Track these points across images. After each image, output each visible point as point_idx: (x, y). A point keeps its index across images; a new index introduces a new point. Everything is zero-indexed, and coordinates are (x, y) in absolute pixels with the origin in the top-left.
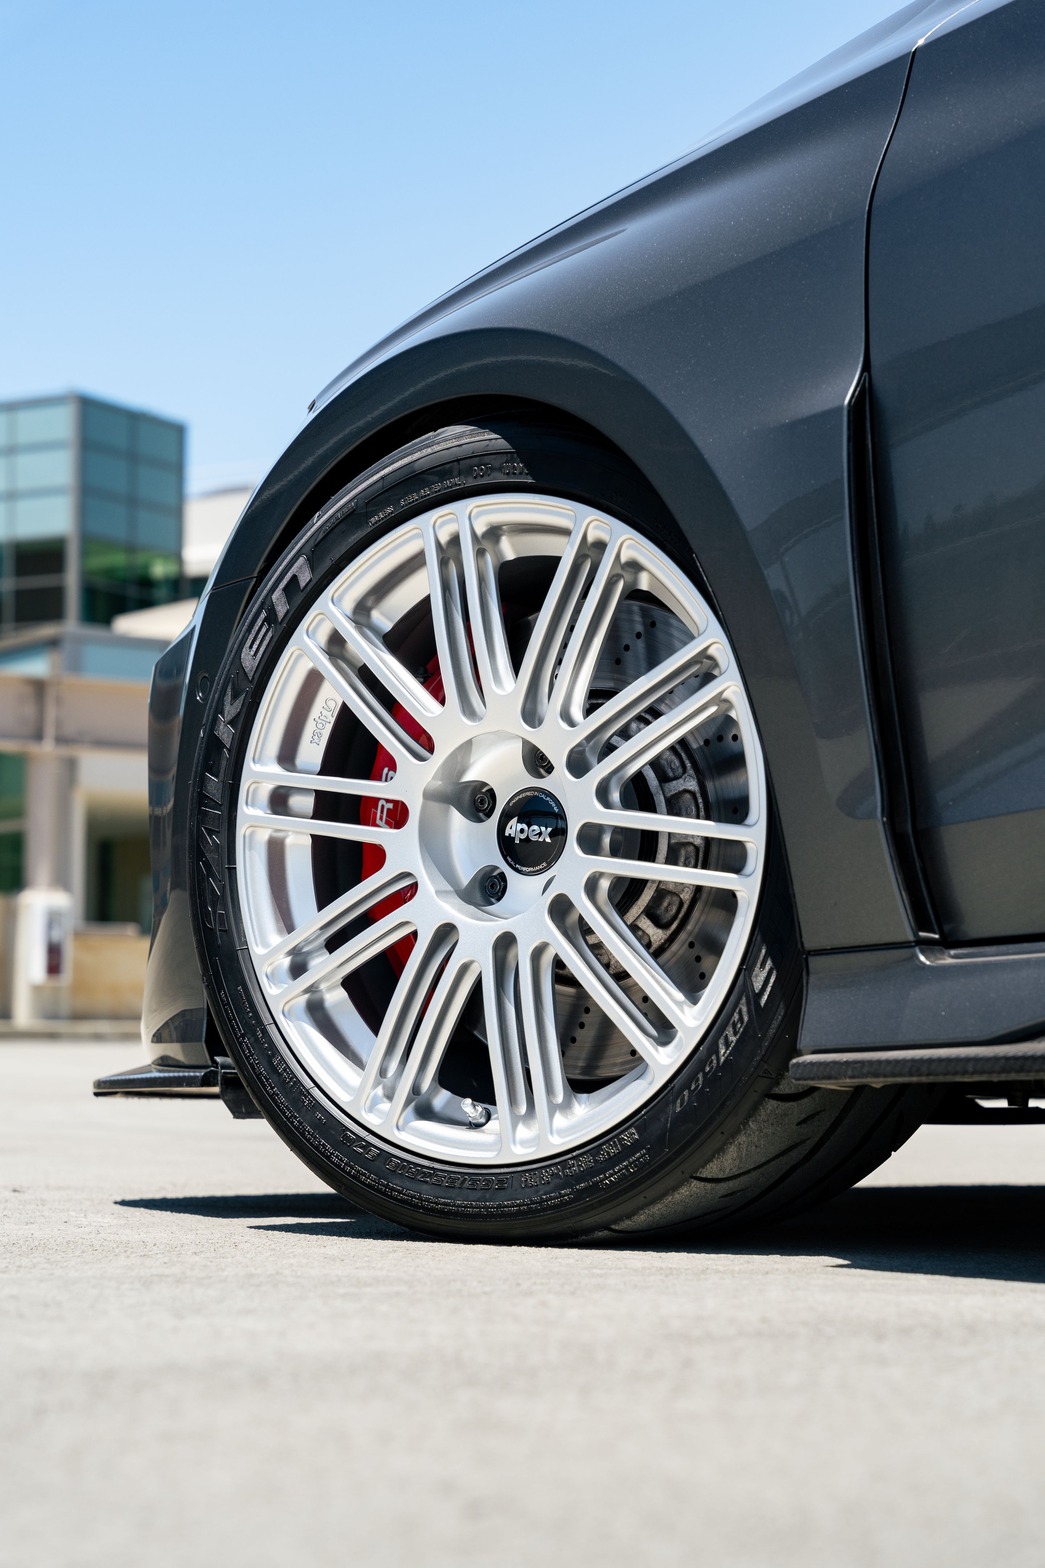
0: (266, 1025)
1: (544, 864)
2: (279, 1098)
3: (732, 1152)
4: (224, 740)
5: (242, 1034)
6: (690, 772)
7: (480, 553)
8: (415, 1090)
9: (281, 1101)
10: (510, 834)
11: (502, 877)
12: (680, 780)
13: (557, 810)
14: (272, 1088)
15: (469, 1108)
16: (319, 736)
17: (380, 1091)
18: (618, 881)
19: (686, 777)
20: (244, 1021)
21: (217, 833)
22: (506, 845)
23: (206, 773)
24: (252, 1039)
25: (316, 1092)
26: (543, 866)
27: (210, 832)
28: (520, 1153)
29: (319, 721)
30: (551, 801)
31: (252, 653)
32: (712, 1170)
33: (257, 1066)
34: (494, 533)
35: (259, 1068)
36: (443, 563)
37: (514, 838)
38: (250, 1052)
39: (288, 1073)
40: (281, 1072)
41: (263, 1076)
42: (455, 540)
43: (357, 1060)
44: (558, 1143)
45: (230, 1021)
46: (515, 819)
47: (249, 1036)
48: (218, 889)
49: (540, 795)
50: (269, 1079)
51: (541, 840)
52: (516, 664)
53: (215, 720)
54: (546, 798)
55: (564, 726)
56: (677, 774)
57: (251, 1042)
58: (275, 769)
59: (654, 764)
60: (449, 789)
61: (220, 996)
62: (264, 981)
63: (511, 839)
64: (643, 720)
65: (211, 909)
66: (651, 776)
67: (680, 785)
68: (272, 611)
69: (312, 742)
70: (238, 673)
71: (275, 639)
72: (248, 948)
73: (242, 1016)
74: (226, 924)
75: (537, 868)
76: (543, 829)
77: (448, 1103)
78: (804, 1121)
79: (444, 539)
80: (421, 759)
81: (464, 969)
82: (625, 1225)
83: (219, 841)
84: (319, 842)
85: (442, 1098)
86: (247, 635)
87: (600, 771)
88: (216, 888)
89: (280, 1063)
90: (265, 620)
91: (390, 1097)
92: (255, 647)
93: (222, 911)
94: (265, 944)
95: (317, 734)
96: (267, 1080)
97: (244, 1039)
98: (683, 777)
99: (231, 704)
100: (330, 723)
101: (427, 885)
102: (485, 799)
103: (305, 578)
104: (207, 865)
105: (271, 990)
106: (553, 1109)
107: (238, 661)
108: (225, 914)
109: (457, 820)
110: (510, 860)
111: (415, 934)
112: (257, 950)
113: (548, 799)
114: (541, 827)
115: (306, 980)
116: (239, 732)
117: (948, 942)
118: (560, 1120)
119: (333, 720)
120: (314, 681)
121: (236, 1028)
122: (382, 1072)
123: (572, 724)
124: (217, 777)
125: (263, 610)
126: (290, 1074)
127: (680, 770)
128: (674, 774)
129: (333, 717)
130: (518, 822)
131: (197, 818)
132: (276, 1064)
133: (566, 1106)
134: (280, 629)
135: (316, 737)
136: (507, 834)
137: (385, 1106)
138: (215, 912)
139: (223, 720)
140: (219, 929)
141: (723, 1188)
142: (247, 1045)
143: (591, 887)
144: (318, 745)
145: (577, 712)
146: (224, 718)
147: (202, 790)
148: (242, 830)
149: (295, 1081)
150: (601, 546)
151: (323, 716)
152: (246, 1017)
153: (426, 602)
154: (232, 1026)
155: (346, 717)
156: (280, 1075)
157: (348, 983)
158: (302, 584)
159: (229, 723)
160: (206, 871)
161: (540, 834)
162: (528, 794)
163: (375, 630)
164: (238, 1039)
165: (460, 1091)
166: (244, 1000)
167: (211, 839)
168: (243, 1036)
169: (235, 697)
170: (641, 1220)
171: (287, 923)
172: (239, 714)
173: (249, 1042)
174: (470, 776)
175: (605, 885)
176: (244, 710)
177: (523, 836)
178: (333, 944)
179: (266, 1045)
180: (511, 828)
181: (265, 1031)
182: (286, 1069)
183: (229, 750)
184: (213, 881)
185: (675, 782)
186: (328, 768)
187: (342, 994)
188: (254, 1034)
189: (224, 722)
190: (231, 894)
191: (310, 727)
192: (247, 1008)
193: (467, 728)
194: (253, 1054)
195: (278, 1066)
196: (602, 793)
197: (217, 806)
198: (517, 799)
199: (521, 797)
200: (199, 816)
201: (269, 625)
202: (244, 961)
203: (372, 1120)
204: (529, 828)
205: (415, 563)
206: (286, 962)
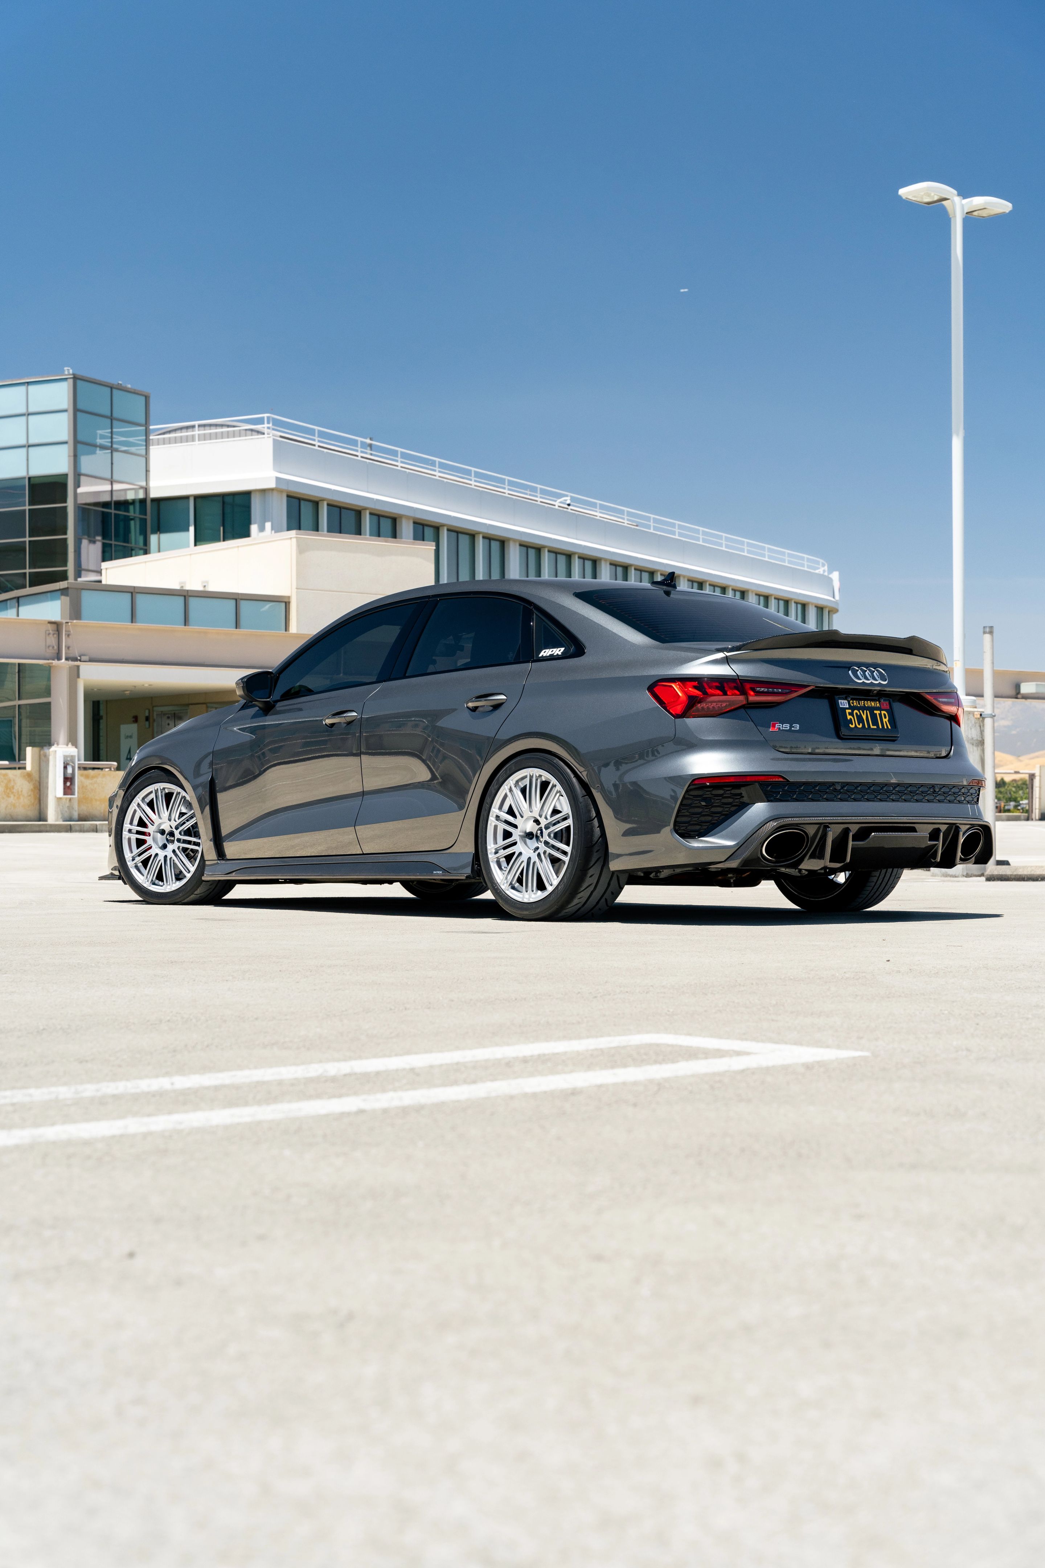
3: (198, 890)
7: (162, 792)
8: (152, 880)
11: (166, 845)
15: (161, 883)
17: (146, 880)
18: (183, 848)
22: (167, 840)
26: (171, 844)
28: (168, 890)
32: (196, 893)
34: (164, 789)
36: (156, 793)
42: (157, 789)
43: (143, 875)
44: (173, 889)
52: (168, 809)
54: (172, 833)
55: (174, 822)
58: (129, 826)
59: (192, 826)
60: (158, 830)
61: (121, 863)
62: (127, 862)
64: (188, 821)
66: (191, 828)
68: (128, 799)
71: (129, 804)
78: (211, 885)
79: (156, 789)
80: (153, 825)
81: (160, 860)
82: (183, 902)
84: (137, 839)
85: (157, 882)
87: (181, 829)
91: (148, 881)
94: (128, 855)
96: (128, 878)
100: (138, 819)
101: (154, 846)
102: (163, 832)
103: (133, 793)
105: (129, 863)
106: (173, 883)
109: (159, 835)
111: (151, 855)
112: (126, 857)
115: (135, 862)
117: (223, 860)
118: (174, 885)
120: (135, 811)
121: (123, 869)
122: (147, 877)
123: (176, 821)
130: (168, 836)
132: (130, 875)
133: (175, 883)
137: (147, 883)
141: (198, 896)
143: (179, 848)
144: (136, 822)
145: (177, 819)
148: (123, 836)
149: (133, 878)
150: (180, 793)
152: (125, 868)
153: (153, 799)
155: (140, 818)
156: (130, 877)
157: (142, 862)
158: (132, 796)
161: (171, 839)
163: (145, 802)
164: (123, 871)
165: (160, 880)
166: (125, 864)
170: (186, 901)
171: (131, 852)
173: (126, 872)
174: (161, 828)
175: (181, 848)
176: (125, 813)
177: (169, 839)
178: (139, 855)
179: (129, 872)
181: (128, 870)
182: (132, 876)
183: (122, 821)
186: (138, 825)
187: (141, 864)
190: (123, 845)
191: (135, 819)
192: (126, 866)
193: (160, 821)
196: (180, 833)
199: (168, 832)
201: (128, 801)
203: (145, 885)
205: (151, 792)
206: (131, 859)
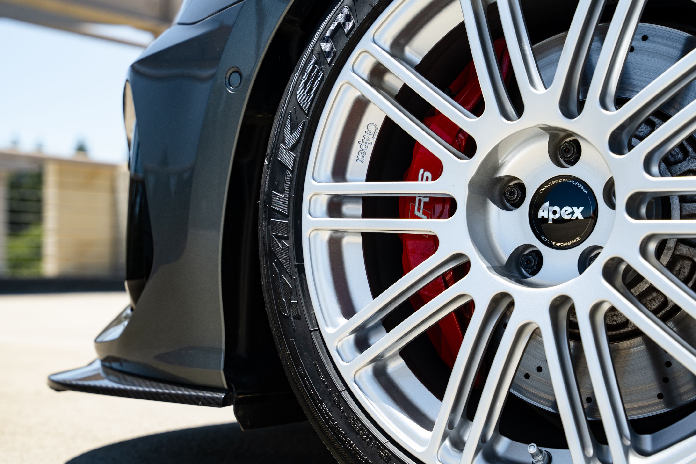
0: (341, 391)
1: (578, 239)
2: (358, 454)
4: (286, 163)
5: (320, 401)
6: (693, 155)
8: (482, 439)
9: (359, 455)
10: (543, 217)
11: (538, 254)
12: (685, 162)
13: (586, 192)
14: (351, 445)
15: (535, 451)
16: (363, 155)
17: (448, 441)
19: (689, 160)
20: (321, 390)
21: (286, 239)
22: (539, 226)
23: (273, 192)
24: (330, 404)
25: (390, 446)
26: (577, 240)
27: (280, 238)
29: (363, 144)
30: (579, 185)
31: (307, 91)
33: (336, 427)
35: (337, 429)
37: (547, 220)
38: (328, 415)
39: (364, 431)
40: (358, 430)
41: (342, 435)
45: (309, 391)
46: (548, 203)
47: (326, 402)
48: (290, 283)
49: (569, 181)
50: (347, 437)
51: (574, 217)
53: (277, 148)
54: (574, 183)
56: (678, 158)
57: (328, 407)
58: (331, 182)
60: (487, 183)
61: (298, 370)
63: (544, 220)
65: (285, 300)
67: (685, 167)
68: (321, 54)
69: (358, 160)
70: (295, 109)
71: (326, 77)
72: (319, 330)
73: (319, 386)
74: (299, 311)
75: (571, 243)
76: (575, 209)
77: (509, 448)
81: (521, 331)
83: (288, 244)
84: (367, 239)
85: (504, 445)
86: (301, 77)
88: (288, 282)
89: (355, 423)
90: (316, 63)
91: (459, 449)
92: (309, 85)
93: (295, 300)
94: (334, 325)
95: (361, 154)
96: (346, 439)
97: (322, 405)
98: (687, 160)
99: (291, 134)
100: (371, 144)
101: (477, 262)
102: (515, 191)
103: (348, 24)
104: (279, 264)
105: (342, 362)
106: (626, 450)
107: (294, 99)
108: (297, 303)
109: (494, 210)
110: (544, 238)
111: (472, 304)
112: (327, 330)
113: (577, 183)
114: (573, 207)
115: (370, 353)
116: (299, 155)
119: (374, 142)
120: (361, 104)
121: (314, 396)
122: (450, 425)
123: (606, 110)
124: (282, 193)
125: (314, 56)
126: (366, 432)
127: (681, 156)
128: (674, 159)
129: (373, 139)
130: (550, 205)
131: (268, 228)
132: (353, 424)
134: (329, 69)
135: (361, 156)
136: (539, 217)
137: (455, 455)
138: (288, 301)
139: (285, 147)
140: (293, 316)
142: (325, 410)
144: (363, 162)
146: (285, 146)
147: (270, 205)
149: (371, 437)
151: (365, 139)
152: (322, 386)
153: (460, 28)
154: (311, 395)
156: (357, 433)
157: (405, 353)
158: (346, 31)
159: (288, 150)
160: (278, 270)
161: (573, 213)
162: (557, 181)
163: (409, 61)
164: (316, 405)
166: (319, 372)
167: (281, 244)
168: (321, 402)
169: (293, 128)
171: (349, 309)
172: (298, 142)
173: (327, 407)
176: (303, 137)
177: (557, 216)
179: (342, 408)
180: (543, 211)
181: (340, 396)
182: (362, 428)
183: (292, 172)
184: (285, 277)
185: (680, 164)
186: (374, 176)
187: (400, 362)
188: (331, 400)
189: (286, 149)
190: (301, 286)
191: (356, 148)
192: (323, 378)
194: (332, 417)
195: (354, 426)
196: (648, 165)
197: (285, 217)
198: (546, 187)
199: (550, 184)
200: (269, 227)
201: (320, 67)
202: (317, 340)
204: (561, 210)
206: (352, 339)
